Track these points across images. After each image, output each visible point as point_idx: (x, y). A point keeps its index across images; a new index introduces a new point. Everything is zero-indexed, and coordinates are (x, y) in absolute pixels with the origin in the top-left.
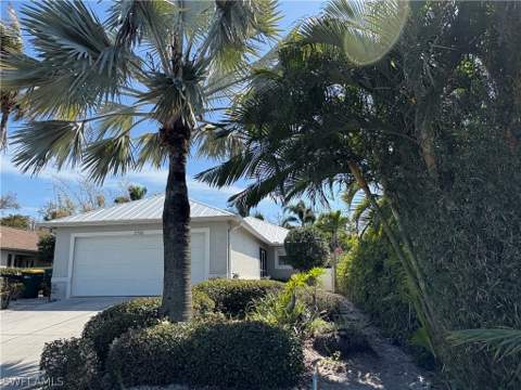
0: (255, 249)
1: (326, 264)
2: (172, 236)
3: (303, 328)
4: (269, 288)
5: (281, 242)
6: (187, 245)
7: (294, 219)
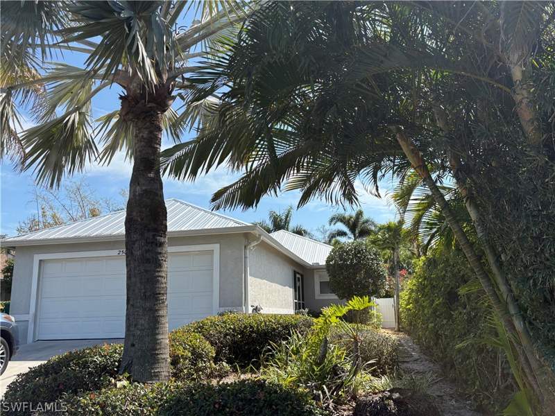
0: (286, 272)
1: (383, 292)
2: (138, 253)
3: (339, 387)
4: (295, 326)
5: (323, 262)
6: (160, 266)
7: (342, 234)
